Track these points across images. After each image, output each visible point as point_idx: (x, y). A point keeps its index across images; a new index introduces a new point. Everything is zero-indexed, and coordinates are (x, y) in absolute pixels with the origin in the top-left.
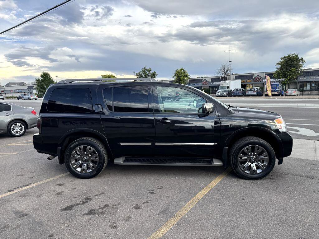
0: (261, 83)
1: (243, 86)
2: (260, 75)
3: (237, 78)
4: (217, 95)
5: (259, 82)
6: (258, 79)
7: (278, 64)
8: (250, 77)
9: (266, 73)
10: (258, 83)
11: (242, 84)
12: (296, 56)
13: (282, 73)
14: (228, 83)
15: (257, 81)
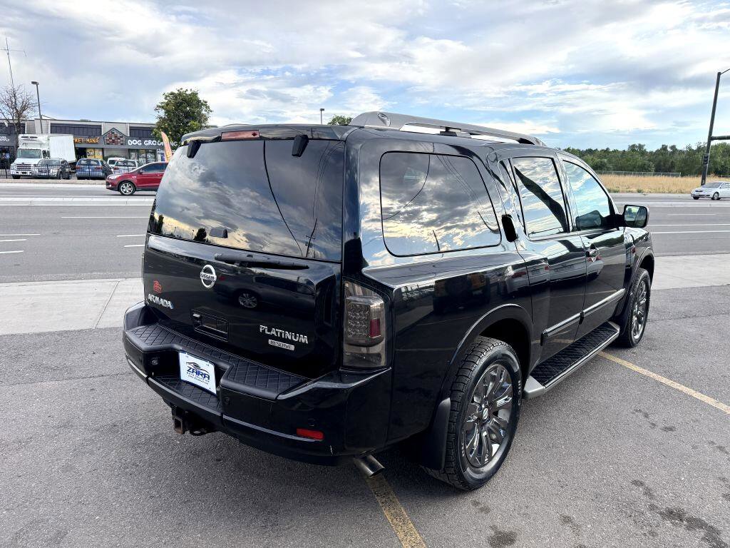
0: (123, 147)
1: (80, 152)
2: (118, 128)
3: (58, 128)
4: (13, 172)
5: (119, 146)
6: (116, 137)
7: (160, 107)
8: (94, 130)
9: (131, 125)
10: (116, 147)
11: (78, 146)
12: (195, 94)
13: (171, 128)
14: (44, 142)
15: (113, 141)
